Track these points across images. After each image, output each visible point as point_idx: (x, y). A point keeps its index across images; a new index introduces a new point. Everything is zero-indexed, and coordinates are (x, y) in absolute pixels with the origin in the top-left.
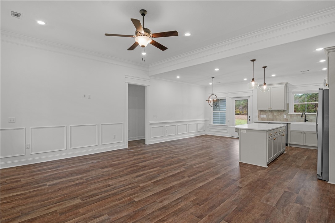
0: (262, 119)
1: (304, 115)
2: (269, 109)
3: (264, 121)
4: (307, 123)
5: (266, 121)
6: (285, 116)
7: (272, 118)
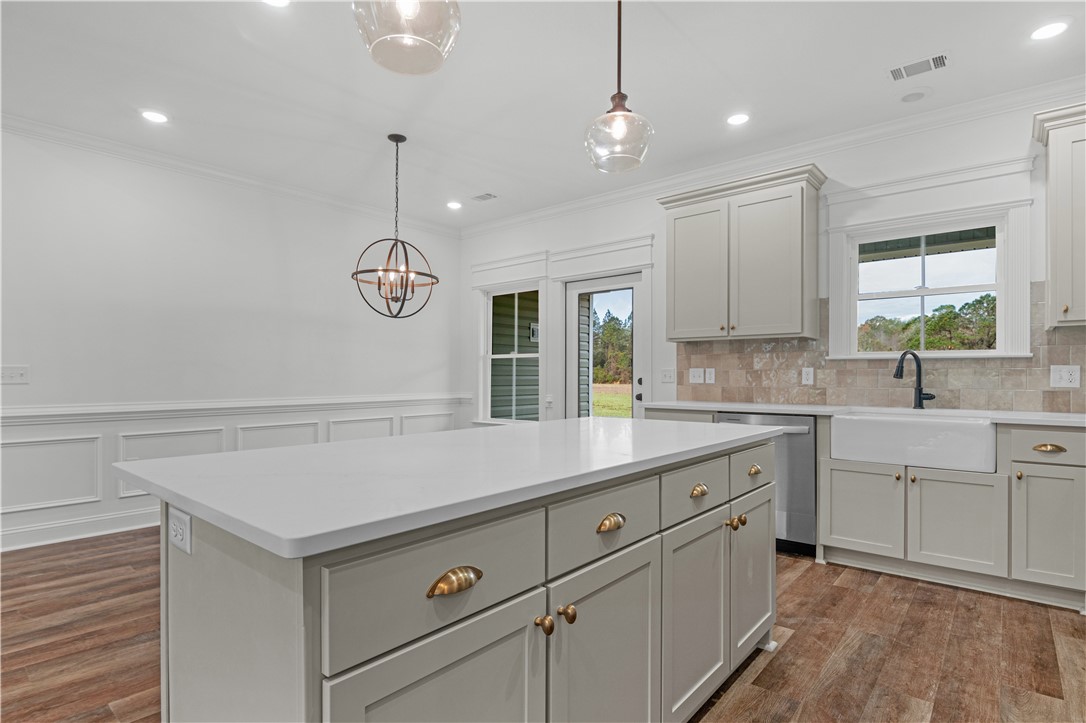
0: (699, 393)
1: (910, 366)
2: (725, 333)
3: (706, 400)
4: (930, 415)
5: (715, 400)
6: (812, 369)
7: (743, 383)
